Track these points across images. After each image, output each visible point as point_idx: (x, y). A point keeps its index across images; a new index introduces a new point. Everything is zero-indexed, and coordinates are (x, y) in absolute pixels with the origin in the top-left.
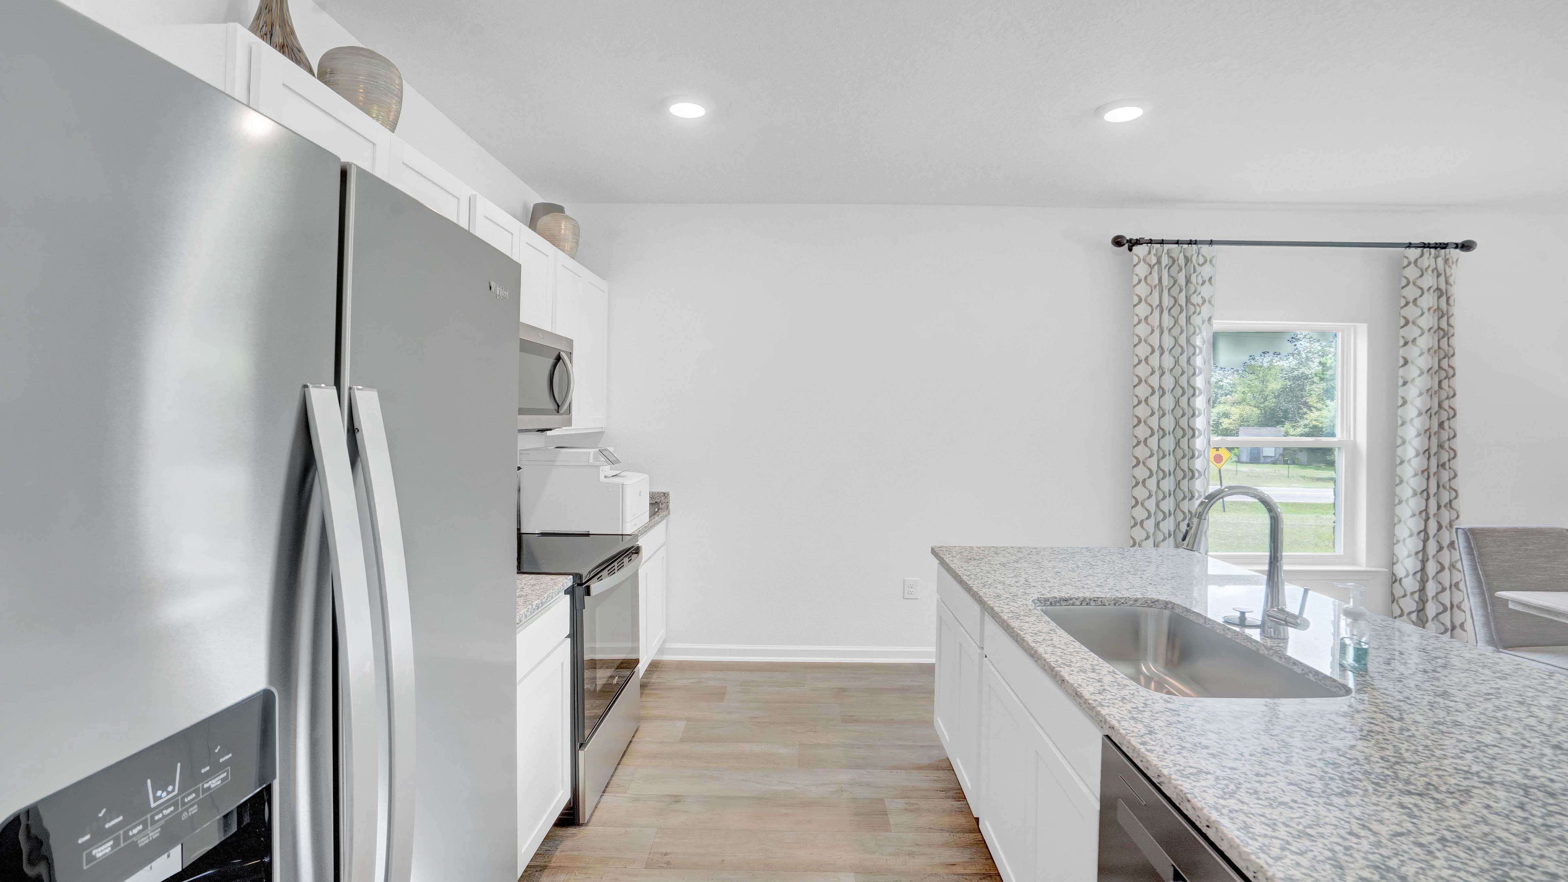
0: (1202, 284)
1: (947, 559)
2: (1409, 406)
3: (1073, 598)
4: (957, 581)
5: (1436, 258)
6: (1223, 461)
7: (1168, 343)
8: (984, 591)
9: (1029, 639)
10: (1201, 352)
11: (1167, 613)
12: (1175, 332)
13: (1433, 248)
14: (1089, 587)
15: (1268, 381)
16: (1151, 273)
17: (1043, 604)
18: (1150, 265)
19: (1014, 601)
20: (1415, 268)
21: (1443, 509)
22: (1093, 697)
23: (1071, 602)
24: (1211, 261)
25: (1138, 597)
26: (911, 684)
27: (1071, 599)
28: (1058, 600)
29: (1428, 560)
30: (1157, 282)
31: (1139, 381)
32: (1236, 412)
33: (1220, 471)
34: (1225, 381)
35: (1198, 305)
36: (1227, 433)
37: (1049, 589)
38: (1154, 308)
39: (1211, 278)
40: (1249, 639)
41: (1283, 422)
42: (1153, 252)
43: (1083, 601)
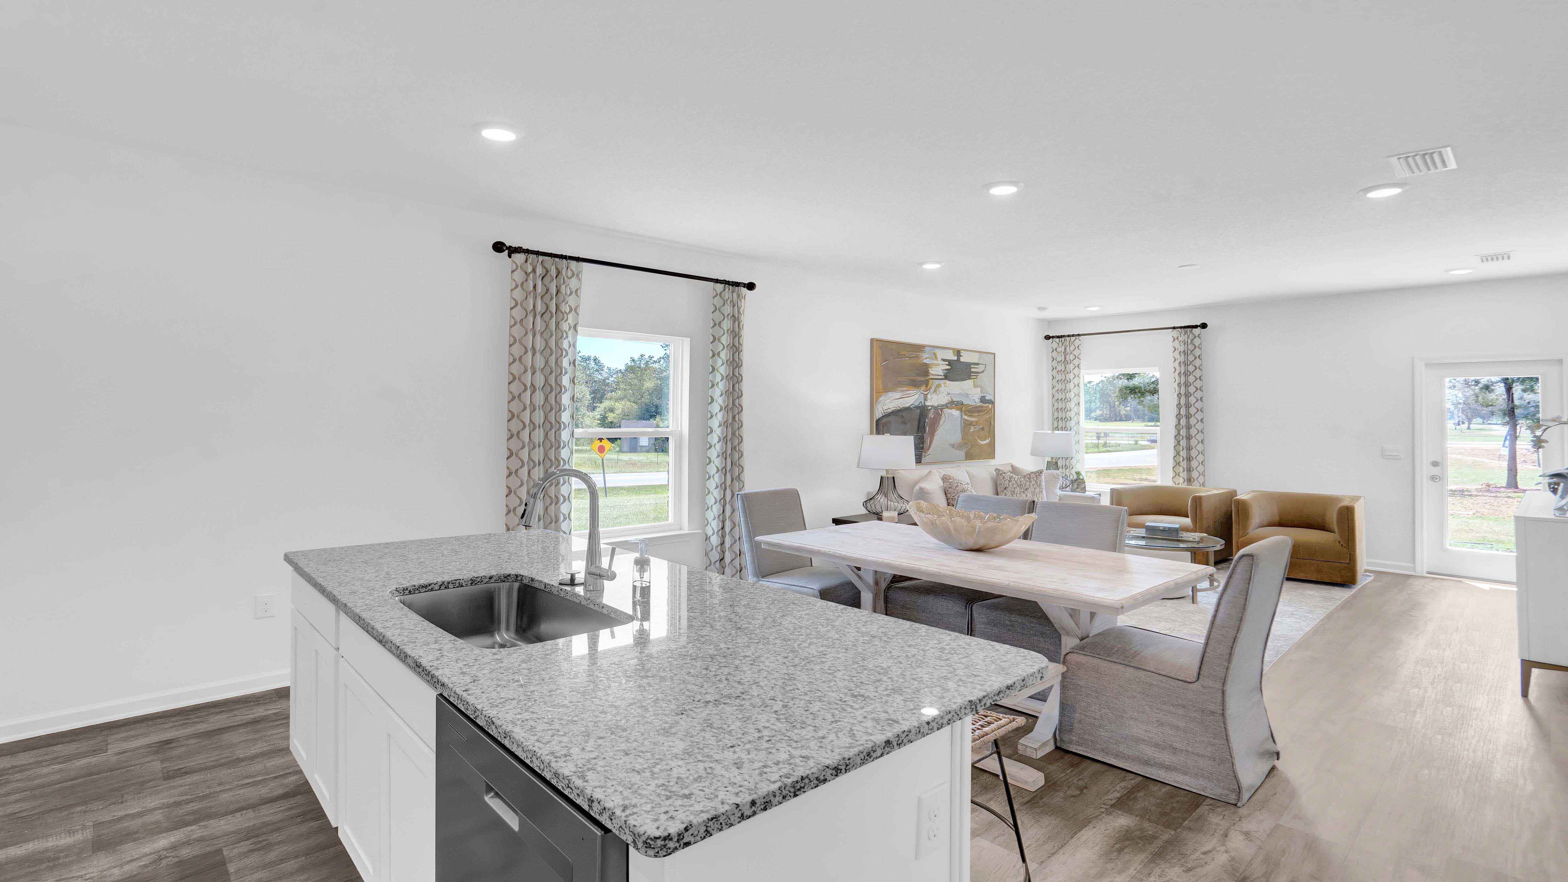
0: (570, 295)
1: (301, 564)
2: (715, 403)
3: (431, 584)
4: (311, 584)
5: (733, 292)
6: (605, 452)
7: (539, 344)
8: (339, 589)
9: (379, 626)
10: (567, 354)
11: (516, 585)
12: (546, 335)
13: (731, 285)
14: (449, 571)
15: (644, 380)
16: (527, 280)
17: (401, 594)
18: (526, 273)
19: (370, 595)
20: (720, 299)
21: (735, 481)
22: (431, 664)
23: (430, 588)
24: (578, 276)
25: (493, 574)
26: (264, 713)
27: (430, 585)
28: (417, 587)
29: (726, 520)
30: (531, 288)
31: (513, 378)
32: (619, 406)
33: (603, 460)
34: (611, 379)
35: (566, 312)
36: (611, 425)
37: (409, 579)
38: (528, 313)
39: (577, 290)
40: (577, 595)
41: (654, 416)
42: (530, 261)
43: (442, 585)
